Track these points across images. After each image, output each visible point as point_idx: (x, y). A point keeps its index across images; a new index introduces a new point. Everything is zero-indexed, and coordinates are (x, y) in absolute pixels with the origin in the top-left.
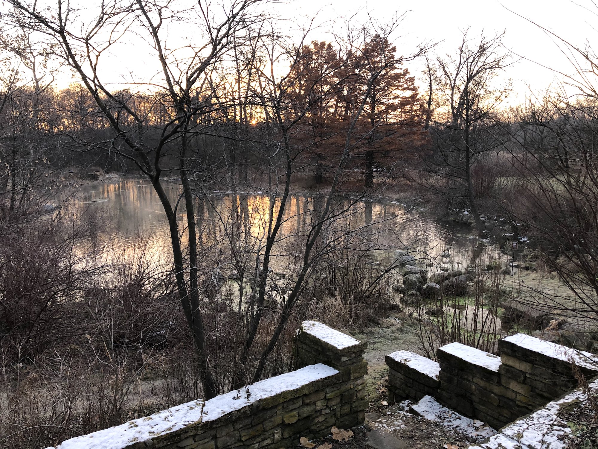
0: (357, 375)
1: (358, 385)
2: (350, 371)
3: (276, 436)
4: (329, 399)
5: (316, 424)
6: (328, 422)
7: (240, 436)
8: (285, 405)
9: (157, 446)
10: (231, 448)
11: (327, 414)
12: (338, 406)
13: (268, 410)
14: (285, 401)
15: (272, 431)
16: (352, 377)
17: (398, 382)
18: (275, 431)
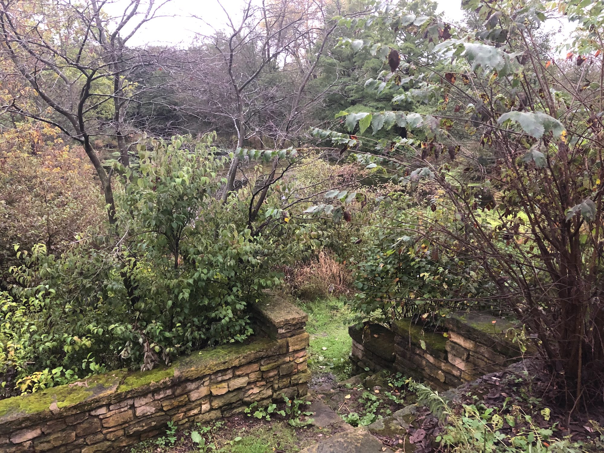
0: (297, 347)
1: (297, 357)
2: (288, 343)
3: (204, 407)
4: (264, 371)
5: (249, 396)
6: (263, 395)
7: (162, 406)
8: (213, 377)
9: (65, 414)
10: (152, 417)
11: (262, 386)
12: (276, 378)
13: (193, 381)
14: (211, 372)
15: (198, 402)
16: (291, 350)
17: (360, 355)
18: (203, 402)
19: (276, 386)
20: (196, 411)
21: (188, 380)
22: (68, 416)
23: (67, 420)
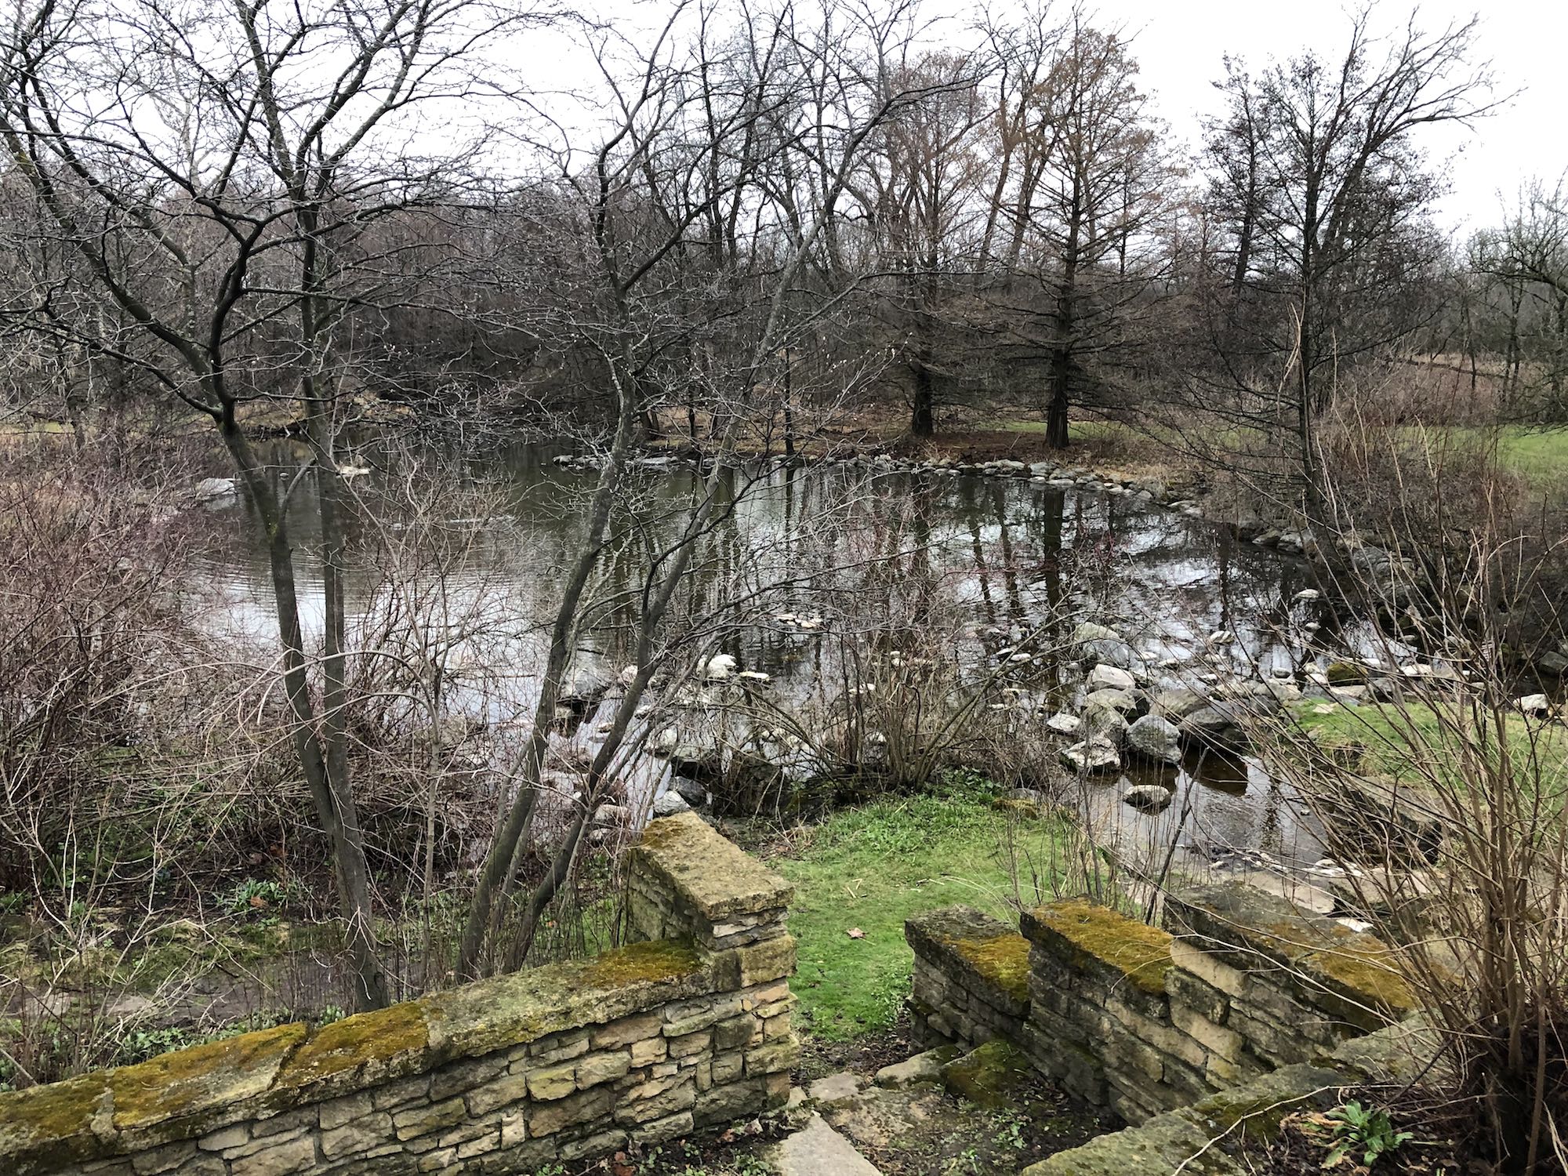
0: (762, 975)
1: (764, 1002)
2: (737, 963)
3: (507, 1131)
4: (670, 1040)
5: (631, 1104)
6: (671, 1100)
7: (394, 1127)
8: (534, 1050)
9: (130, 1146)
10: (366, 1159)
11: (668, 1076)
12: (703, 1057)
13: (479, 1060)
14: (531, 1038)
15: (492, 1119)
16: (746, 980)
17: (934, 994)
18: (506, 1119)
19: (705, 1079)
20: (486, 1144)
21: (467, 1058)
22: (141, 1151)
23: (137, 1162)
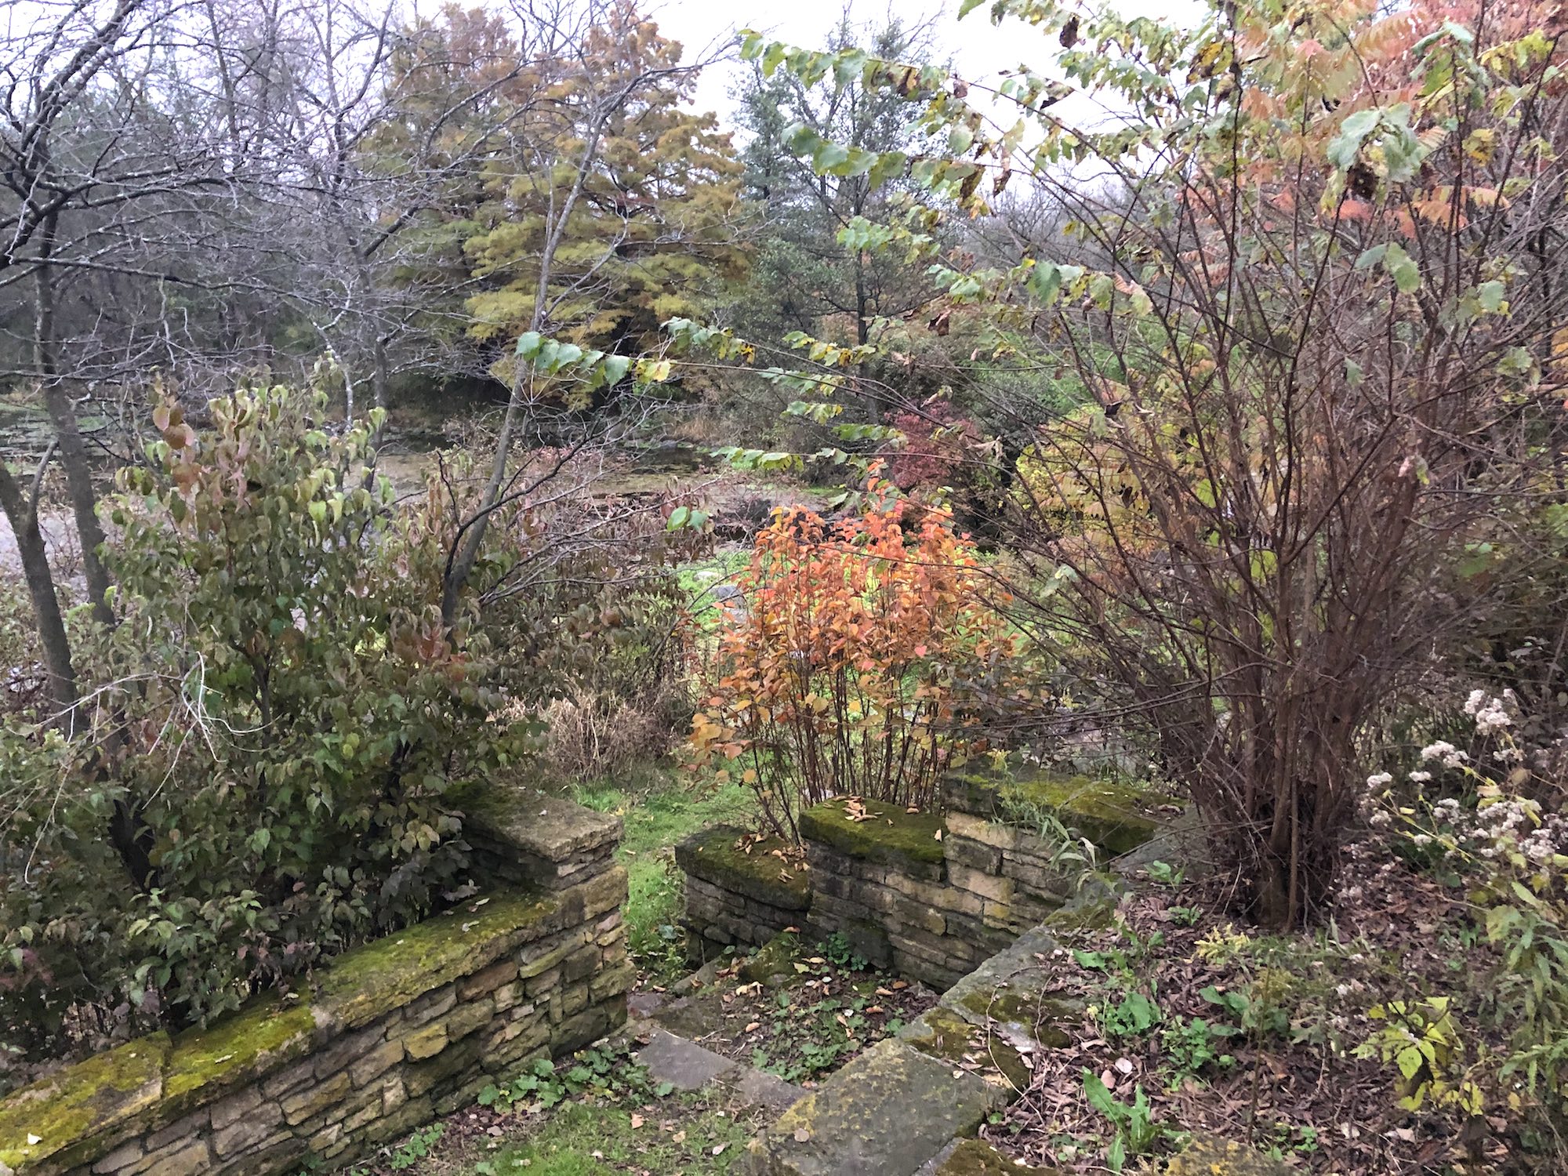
0: (601, 906)
1: (603, 931)
2: (582, 899)
3: (390, 1097)
4: (529, 979)
5: (497, 1048)
6: (530, 1038)
7: (284, 1114)
8: (409, 1012)
10: (259, 1151)
11: (526, 1016)
12: (555, 991)
13: (361, 1031)
14: (407, 1000)
15: (375, 1087)
16: (588, 913)
17: (710, 909)
18: (386, 1085)
19: (557, 1014)
20: (370, 1113)
21: (350, 1031)
